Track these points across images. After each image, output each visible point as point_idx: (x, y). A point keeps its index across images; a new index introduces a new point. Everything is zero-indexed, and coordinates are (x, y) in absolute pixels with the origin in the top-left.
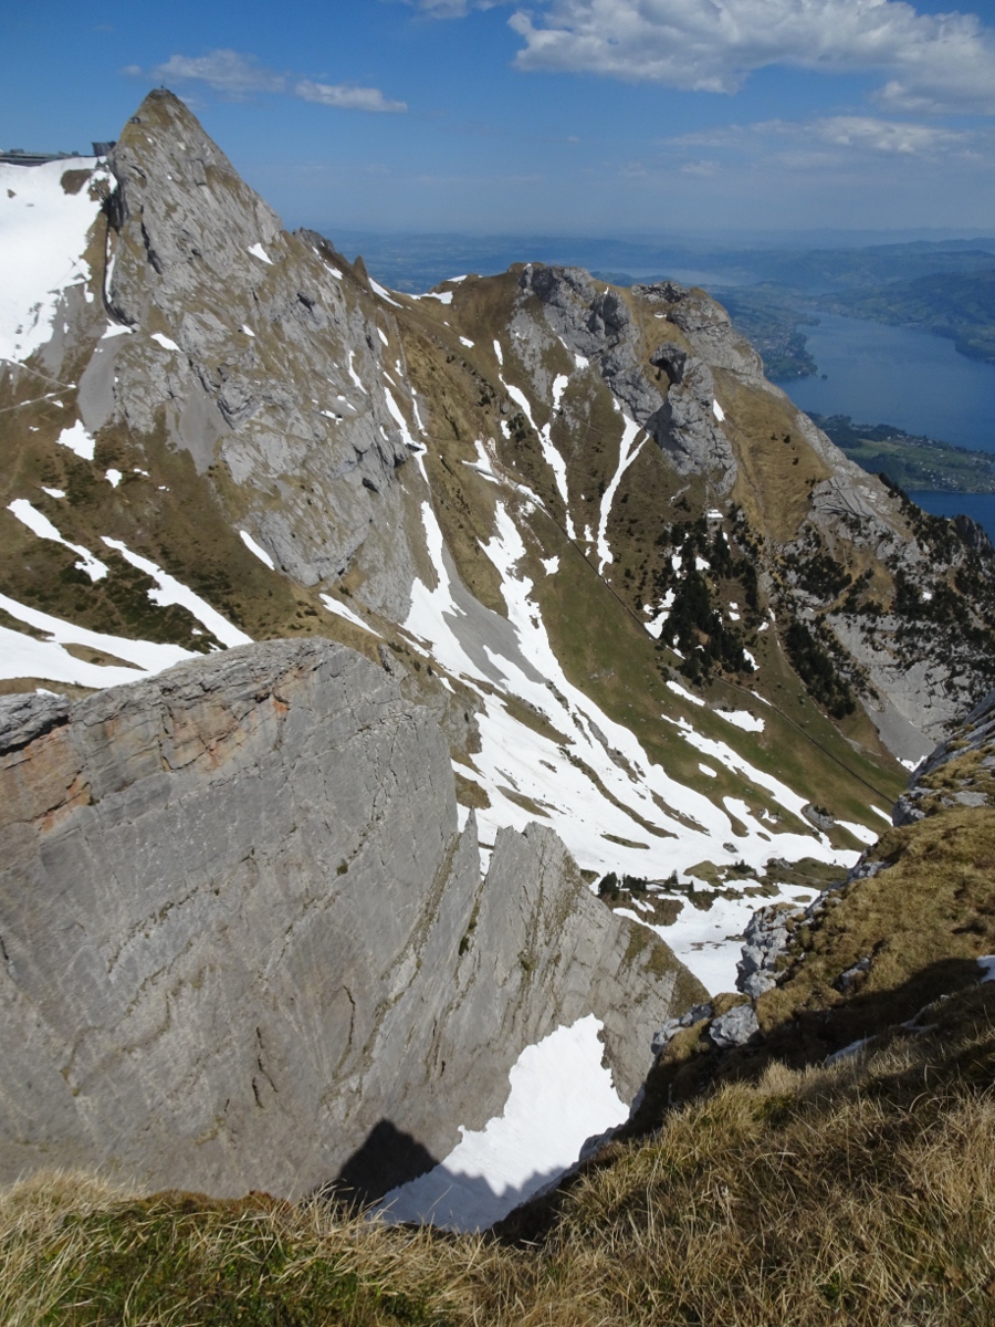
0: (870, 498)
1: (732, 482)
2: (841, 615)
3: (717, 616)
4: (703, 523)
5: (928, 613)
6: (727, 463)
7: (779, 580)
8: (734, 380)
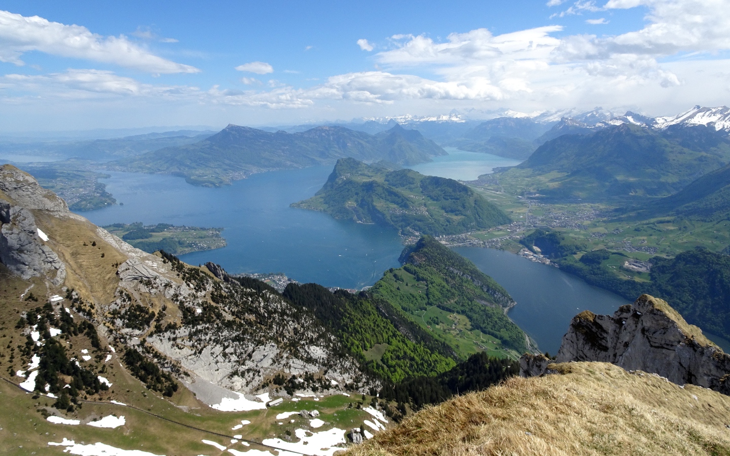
0: (154, 266)
1: (63, 276)
2: (154, 336)
3: (74, 362)
4: (49, 307)
5: (202, 320)
6: (57, 265)
7: (111, 327)
8: (49, 216)
